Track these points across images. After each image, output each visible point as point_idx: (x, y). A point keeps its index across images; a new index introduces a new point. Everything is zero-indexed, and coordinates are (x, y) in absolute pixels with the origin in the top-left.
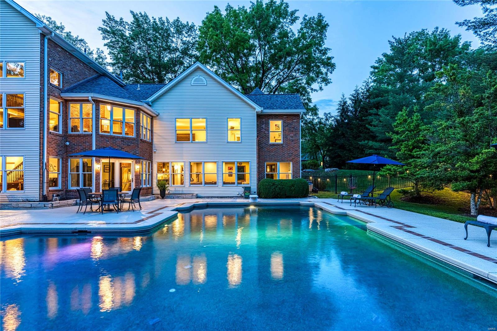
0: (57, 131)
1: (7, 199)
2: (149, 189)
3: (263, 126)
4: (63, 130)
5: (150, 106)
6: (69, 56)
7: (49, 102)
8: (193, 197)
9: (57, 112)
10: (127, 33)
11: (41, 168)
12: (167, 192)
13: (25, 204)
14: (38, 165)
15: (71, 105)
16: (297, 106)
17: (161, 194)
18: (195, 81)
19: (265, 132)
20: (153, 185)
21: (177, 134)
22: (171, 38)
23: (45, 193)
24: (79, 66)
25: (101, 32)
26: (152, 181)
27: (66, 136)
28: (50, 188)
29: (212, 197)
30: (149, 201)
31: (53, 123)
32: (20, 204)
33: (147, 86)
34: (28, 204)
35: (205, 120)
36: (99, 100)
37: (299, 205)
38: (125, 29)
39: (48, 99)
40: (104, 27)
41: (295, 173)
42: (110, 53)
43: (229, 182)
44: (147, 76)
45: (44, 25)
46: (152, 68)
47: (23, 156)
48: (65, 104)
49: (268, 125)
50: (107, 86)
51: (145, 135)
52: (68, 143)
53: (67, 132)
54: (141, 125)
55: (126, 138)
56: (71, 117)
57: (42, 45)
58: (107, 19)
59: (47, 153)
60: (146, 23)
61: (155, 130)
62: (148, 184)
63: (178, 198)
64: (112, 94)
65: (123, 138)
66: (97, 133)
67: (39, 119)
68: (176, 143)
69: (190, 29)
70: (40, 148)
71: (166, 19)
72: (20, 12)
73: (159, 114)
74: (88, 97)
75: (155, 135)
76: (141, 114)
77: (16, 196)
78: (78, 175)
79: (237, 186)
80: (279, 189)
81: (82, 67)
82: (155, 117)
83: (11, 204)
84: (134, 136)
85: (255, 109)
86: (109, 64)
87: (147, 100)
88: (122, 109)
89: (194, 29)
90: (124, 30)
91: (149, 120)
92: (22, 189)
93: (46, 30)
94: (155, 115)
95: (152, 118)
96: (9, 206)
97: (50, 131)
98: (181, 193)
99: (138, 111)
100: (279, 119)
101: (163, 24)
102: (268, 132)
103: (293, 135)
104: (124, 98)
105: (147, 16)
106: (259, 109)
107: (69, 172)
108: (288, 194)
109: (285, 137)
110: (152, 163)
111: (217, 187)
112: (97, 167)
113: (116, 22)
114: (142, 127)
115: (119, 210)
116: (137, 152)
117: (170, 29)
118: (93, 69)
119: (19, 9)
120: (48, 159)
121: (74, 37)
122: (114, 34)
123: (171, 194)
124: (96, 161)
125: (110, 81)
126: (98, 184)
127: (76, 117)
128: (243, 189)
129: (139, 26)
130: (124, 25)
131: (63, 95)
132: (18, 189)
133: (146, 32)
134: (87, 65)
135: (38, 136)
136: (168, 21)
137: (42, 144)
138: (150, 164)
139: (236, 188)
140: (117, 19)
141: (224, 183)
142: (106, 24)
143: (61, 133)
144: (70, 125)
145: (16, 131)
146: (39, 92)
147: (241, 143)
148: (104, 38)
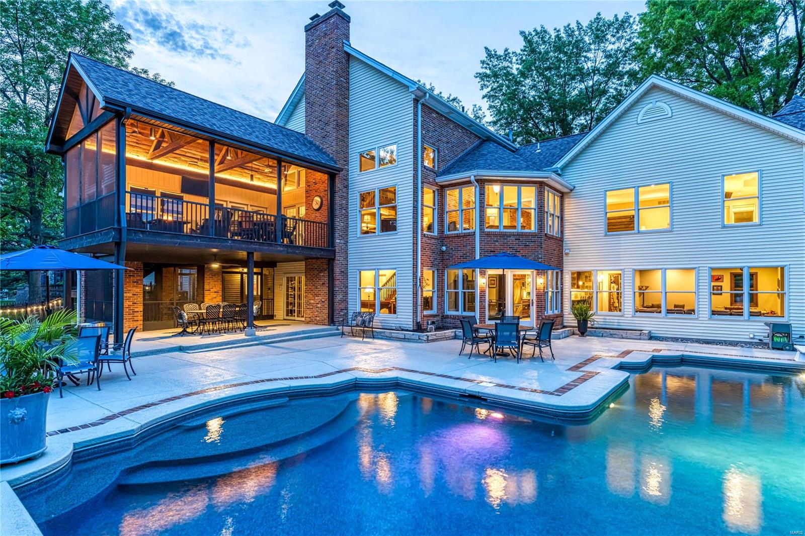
0: (431, 232)
1: (380, 324)
2: (557, 317)
4: (438, 229)
5: (559, 175)
6: (445, 122)
7: (422, 192)
9: (431, 205)
10: (515, 69)
11: (415, 285)
12: (589, 324)
13: (398, 333)
14: (412, 281)
15: (448, 192)
17: (579, 327)
18: (646, 113)
20: (564, 311)
21: (609, 219)
22: (585, 54)
23: (419, 320)
24: (458, 134)
25: (478, 80)
26: (562, 303)
27: (442, 238)
28: (424, 312)
29: (684, 340)
30: (560, 339)
31: (427, 220)
32: (394, 333)
33: (552, 142)
34: (401, 334)
35: (667, 186)
36: (484, 180)
38: (511, 64)
39: (422, 188)
40: (483, 71)
42: (491, 107)
44: (543, 129)
45: (417, 86)
46: (552, 113)
47: (395, 268)
48: (441, 190)
50: (493, 156)
51: (552, 226)
52: (444, 248)
53: (443, 232)
54: (546, 210)
55: (523, 235)
56: (447, 210)
57: (416, 115)
58: (487, 57)
59: (422, 264)
60: (544, 42)
61: (567, 217)
62: (556, 309)
63: (612, 336)
64: (502, 167)
65: (518, 234)
66: (481, 230)
67: (411, 217)
68: (606, 235)
69: (621, 25)
70: (414, 257)
71: (576, 24)
72: (393, 78)
73: (575, 187)
74: (470, 177)
75: (566, 224)
76: (546, 193)
77: (388, 322)
78: (456, 294)
79: (748, 320)
81: (461, 135)
82: (568, 193)
83: (384, 332)
84: (534, 229)
85: (800, 143)
86: (490, 123)
87: (554, 167)
88: (517, 187)
89: (630, 24)
90: (510, 66)
91: (557, 199)
92: (395, 312)
93: (420, 92)
94: (568, 191)
95: (562, 196)
96: (383, 334)
97: (425, 233)
98: (615, 327)
99: (541, 186)
101: (570, 34)
104: (520, 170)
105: (545, 32)
107: (446, 289)
110: (562, 273)
111: (697, 319)
112: (481, 282)
113: (498, 58)
114: (547, 212)
115: (519, 357)
116: (540, 256)
117: (583, 39)
118: (475, 134)
119: (391, 74)
120: (422, 272)
121: (446, 98)
122: (496, 75)
123: (597, 328)
124: (480, 272)
125: (496, 147)
126: (482, 308)
127: (454, 208)
128: (767, 328)
129: (533, 51)
130: (510, 58)
131: (439, 180)
132: (390, 312)
133: (544, 57)
134: (467, 130)
135: (412, 241)
136: (580, 27)
137: (415, 252)
138: (560, 274)
139: (747, 324)
140: (501, 52)
141: (714, 313)
142: (485, 65)
143: (436, 234)
144: (447, 221)
145: (389, 237)
146: (412, 181)
147: (760, 225)
148: (482, 87)
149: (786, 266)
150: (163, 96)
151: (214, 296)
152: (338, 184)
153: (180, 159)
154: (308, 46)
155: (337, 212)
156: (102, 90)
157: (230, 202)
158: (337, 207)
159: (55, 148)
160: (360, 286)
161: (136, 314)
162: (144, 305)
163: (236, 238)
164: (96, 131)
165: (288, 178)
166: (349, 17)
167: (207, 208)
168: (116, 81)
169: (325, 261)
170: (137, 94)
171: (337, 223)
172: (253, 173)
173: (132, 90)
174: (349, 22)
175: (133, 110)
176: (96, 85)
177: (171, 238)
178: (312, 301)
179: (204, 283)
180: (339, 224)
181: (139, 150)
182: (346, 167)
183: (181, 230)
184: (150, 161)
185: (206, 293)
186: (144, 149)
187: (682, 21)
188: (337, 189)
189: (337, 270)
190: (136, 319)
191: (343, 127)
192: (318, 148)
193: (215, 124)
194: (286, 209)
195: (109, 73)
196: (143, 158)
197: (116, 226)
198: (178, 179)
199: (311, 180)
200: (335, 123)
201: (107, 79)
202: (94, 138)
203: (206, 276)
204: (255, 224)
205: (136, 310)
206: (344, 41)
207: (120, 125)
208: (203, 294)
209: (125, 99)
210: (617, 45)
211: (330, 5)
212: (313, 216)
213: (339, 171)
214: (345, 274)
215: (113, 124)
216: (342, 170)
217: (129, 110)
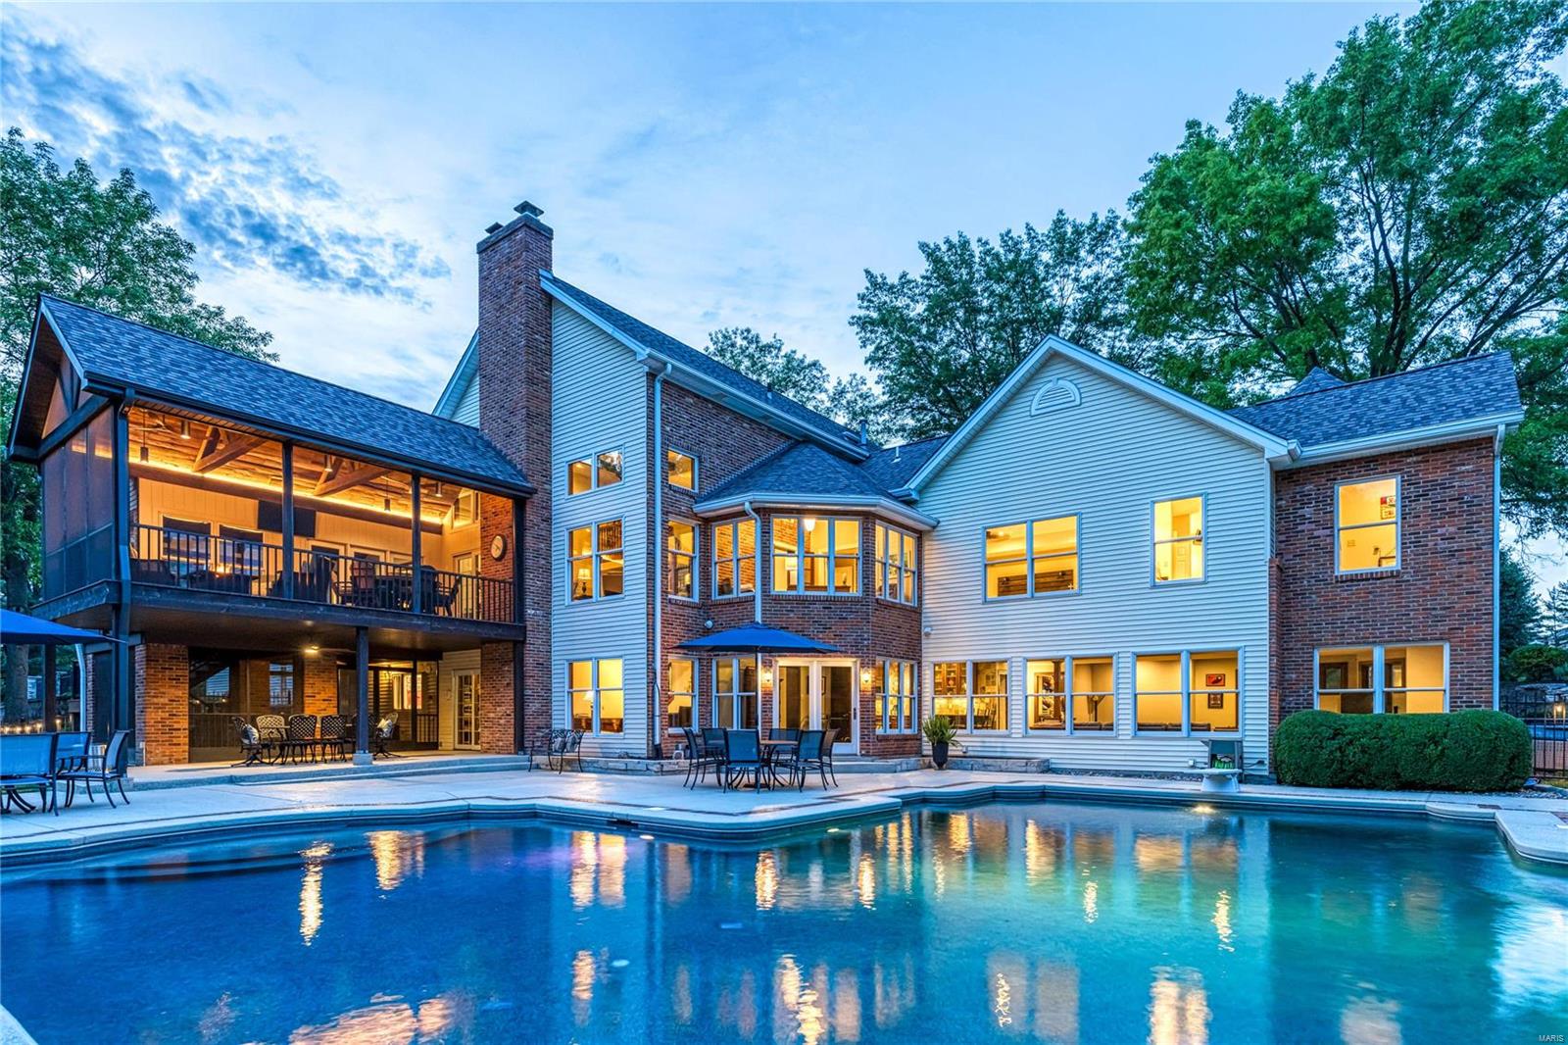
0: (686, 597)
1: (599, 750)
2: (907, 740)
3: (1307, 511)
4: (701, 592)
5: (907, 503)
6: (714, 411)
8: (1029, 768)
9: (688, 551)
11: (651, 683)
12: (952, 751)
15: (716, 529)
16: (1480, 403)
17: (934, 756)
18: (1042, 399)
19: (1316, 533)
20: (922, 730)
23: (657, 741)
24: (741, 431)
25: (856, 328)
26: (919, 717)
27: (706, 607)
28: (668, 729)
33: (922, 445)
34: (632, 763)
35: (1073, 520)
36: (769, 508)
37: (1423, 816)
39: (665, 522)
40: (862, 313)
41: (1460, 689)
42: (880, 378)
43: (1159, 722)
47: (621, 657)
48: (706, 525)
49: (1328, 503)
51: (896, 587)
52: (709, 623)
53: (709, 596)
55: (836, 600)
56: (716, 560)
57: (651, 398)
58: (867, 288)
59: (664, 648)
61: (927, 572)
65: (828, 600)
66: (765, 591)
67: (644, 570)
68: (996, 601)
69: (1103, 233)
71: (1025, 230)
73: (939, 522)
74: (743, 504)
75: (927, 584)
76: (880, 530)
77: (608, 746)
78: (731, 699)
79: (1188, 737)
80: (1363, 751)
81: (749, 433)
82: (929, 532)
84: (855, 592)
85: (1261, 450)
87: (905, 487)
88: (827, 521)
91: (910, 542)
92: (620, 730)
93: (654, 362)
94: (927, 528)
95: (920, 536)
97: (671, 597)
98: (998, 754)
99: (868, 519)
100: (1384, 474)
101: (1015, 248)
102: (1328, 532)
103: (1452, 529)
105: (964, 242)
106: (1277, 448)
107: (714, 693)
108: (1407, 775)
109: (1410, 540)
110: (920, 667)
111: (1115, 738)
112: (765, 678)
113: (890, 289)
114: (883, 563)
116: (866, 636)
117: (1037, 257)
118: (776, 431)
122: (883, 322)
123: (968, 757)
124: (763, 662)
126: (768, 721)
127: (725, 557)
128: (1207, 749)
129: (946, 279)
131: (698, 508)
132: (614, 730)
134: (760, 424)
135: (645, 611)
136: (1033, 235)
137: (651, 628)
138: (916, 668)
139: (1186, 743)
140: (893, 279)
141: (1141, 727)
142: (865, 304)
143: (696, 599)
144: (716, 579)
145: (612, 603)
146: (645, 510)
147: (1204, 583)
148: (864, 342)
149: (1239, 648)
150: (204, 368)
151: (323, 707)
152: (531, 516)
153: (254, 473)
154: (483, 279)
155: (529, 563)
156: (86, 360)
157: (352, 546)
158: (529, 554)
159: (24, 451)
160: (571, 687)
161: (175, 734)
162: (191, 717)
163: (349, 605)
164: (85, 424)
165: (461, 506)
166: (550, 231)
167: (280, 552)
168: (116, 343)
169: (511, 645)
170: (151, 365)
171: (528, 582)
172: (390, 496)
173: (144, 359)
174: (551, 239)
175: (137, 393)
176: (75, 352)
177: (212, 600)
178: (492, 715)
179: (303, 684)
180: (532, 582)
181: (177, 455)
182: (546, 486)
183: (248, 589)
184: (199, 474)
185: (307, 701)
186: (187, 454)
187: (1174, 233)
188: (528, 524)
189: (529, 660)
190: (175, 741)
191: (540, 419)
192: (499, 453)
193: (293, 415)
194: (456, 559)
195: (107, 330)
196: (185, 469)
197: (113, 579)
198: (252, 505)
199: (489, 508)
200: (524, 411)
201: (101, 340)
202: (82, 434)
203: (306, 672)
204: (377, 582)
205: (176, 726)
206: (541, 272)
207: (120, 417)
208: (303, 703)
209: (125, 376)
210: (1095, 269)
211: (516, 209)
212: (493, 569)
213: (531, 494)
214: (545, 667)
215: (107, 414)
216: (535, 491)
217: (130, 392)
